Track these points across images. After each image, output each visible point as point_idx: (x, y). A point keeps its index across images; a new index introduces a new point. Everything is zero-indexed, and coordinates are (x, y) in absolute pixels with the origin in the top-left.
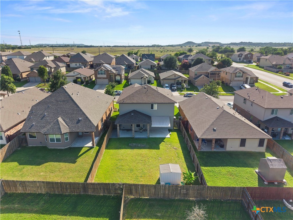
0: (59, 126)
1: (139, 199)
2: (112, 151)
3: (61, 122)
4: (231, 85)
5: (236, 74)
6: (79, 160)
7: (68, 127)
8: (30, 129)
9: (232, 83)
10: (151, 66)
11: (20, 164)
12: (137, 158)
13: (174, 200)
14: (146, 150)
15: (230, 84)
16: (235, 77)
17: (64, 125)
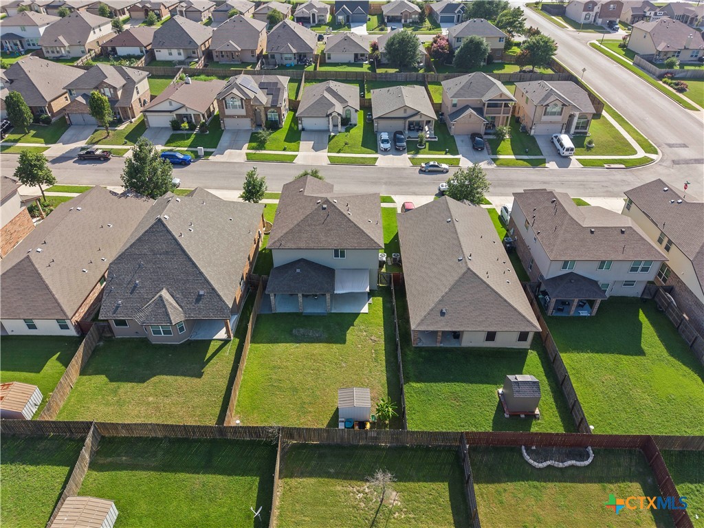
0: (166, 309)
1: (304, 446)
2: (263, 347)
3: (167, 300)
4: (532, 133)
5: (546, 108)
6: (208, 369)
7: (180, 309)
8: (114, 313)
9: (534, 129)
10: (356, 55)
11: (111, 380)
12: (304, 363)
13: (356, 447)
14: (321, 345)
15: (531, 129)
16: (544, 115)
17: (175, 307)
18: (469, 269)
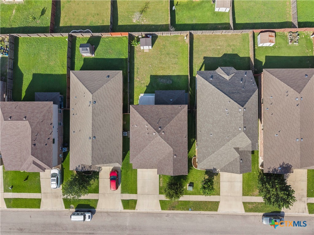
7: (218, 73)
18: (92, 94)
